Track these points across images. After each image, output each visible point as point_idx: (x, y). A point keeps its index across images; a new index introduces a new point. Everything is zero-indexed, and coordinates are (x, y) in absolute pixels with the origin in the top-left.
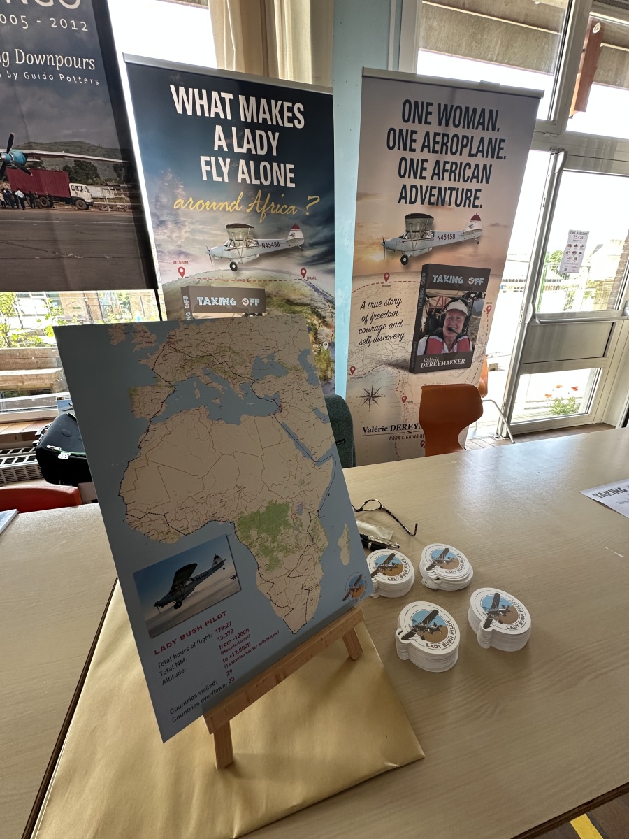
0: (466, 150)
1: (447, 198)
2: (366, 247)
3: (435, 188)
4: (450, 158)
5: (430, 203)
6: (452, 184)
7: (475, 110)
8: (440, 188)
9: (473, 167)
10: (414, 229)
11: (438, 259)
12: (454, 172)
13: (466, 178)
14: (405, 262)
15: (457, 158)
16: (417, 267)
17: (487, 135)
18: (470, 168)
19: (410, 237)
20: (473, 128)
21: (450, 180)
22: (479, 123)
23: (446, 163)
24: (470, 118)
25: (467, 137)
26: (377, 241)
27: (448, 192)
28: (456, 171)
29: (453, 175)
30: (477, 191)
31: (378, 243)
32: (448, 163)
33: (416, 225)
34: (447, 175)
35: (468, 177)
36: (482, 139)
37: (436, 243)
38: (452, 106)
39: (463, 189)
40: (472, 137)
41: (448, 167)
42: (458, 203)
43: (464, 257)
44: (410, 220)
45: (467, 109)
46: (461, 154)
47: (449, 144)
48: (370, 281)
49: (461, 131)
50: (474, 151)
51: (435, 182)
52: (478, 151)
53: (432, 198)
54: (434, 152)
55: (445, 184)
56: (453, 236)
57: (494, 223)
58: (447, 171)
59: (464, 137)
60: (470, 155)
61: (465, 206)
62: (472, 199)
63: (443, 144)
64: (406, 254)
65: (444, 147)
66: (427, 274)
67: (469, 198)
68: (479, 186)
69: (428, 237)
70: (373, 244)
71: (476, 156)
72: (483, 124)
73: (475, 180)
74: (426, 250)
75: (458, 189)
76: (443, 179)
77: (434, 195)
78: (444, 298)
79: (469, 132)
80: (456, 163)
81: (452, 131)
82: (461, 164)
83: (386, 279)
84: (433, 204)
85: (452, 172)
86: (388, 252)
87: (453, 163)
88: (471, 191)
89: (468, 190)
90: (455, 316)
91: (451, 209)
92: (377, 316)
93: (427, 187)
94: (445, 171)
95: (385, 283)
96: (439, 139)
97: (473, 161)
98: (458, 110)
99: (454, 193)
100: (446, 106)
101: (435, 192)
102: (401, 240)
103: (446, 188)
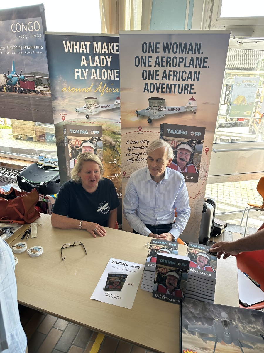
0: (182, 65)
1: (173, 89)
2: (127, 114)
3: (165, 84)
4: (172, 69)
5: (162, 92)
6: (175, 82)
7: (186, 44)
8: (168, 85)
9: (188, 73)
10: (154, 105)
11: (170, 121)
12: (176, 76)
13: (184, 79)
14: (150, 122)
15: (177, 69)
16: (158, 125)
17: (195, 56)
18: (186, 73)
19: (152, 109)
20: (185, 53)
21: (173, 80)
22: (189, 50)
23: (170, 71)
24: (182, 48)
25: (182, 58)
26: (133, 111)
27: (173, 86)
28: (177, 75)
29: (175, 77)
30: (191, 85)
31: (133, 112)
32: (172, 71)
33: (155, 103)
34: (171, 78)
35: (185, 78)
36: (192, 58)
37: (168, 112)
38: (171, 43)
39: (182, 85)
40: (186, 58)
41: (172, 73)
42: (180, 91)
43: (187, 120)
44: (151, 101)
45: (181, 44)
46: (179, 66)
47: (171, 62)
48: (131, 131)
49: (178, 55)
50: (187, 64)
51: (165, 81)
52: (190, 64)
53: (163, 89)
54: (162, 66)
55: (171, 82)
56: (179, 109)
57: (205, 102)
58: (171, 75)
59: (180, 58)
60: (185, 66)
61: (184, 93)
62: (189, 89)
63: (167, 62)
64: (150, 118)
65: (168, 64)
66: (163, 128)
67: (187, 89)
68: (193, 83)
69: (162, 109)
70: (131, 112)
71: (189, 67)
72: (192, 50)
73: (189, 80)
74: (162, 116)
75: (179, 85)
76: (169, 80)
77: (164, 88)
78: (176, 142)
79: (184, 55)
80: (177, 72)
81: (172, 55)
82: (180, 71)
83: (140, 130)
84: (164, 92)
85: (174, 76)
86: (140, 117)
87: (174, 71)
88: (188, 85)
89: (185, 85)
90: (184, 152)
91: (175, 95)
92: (136, 148)
93: (160, 84)
94: (170, 75)
95: (139, 132)
96: (164, 60)
97: (188, 70)
98: (175, 45)
99: (177, 87)
100: (167, 44)
101: (165, 86)
102: (147, 111)
103: (171, 84)
